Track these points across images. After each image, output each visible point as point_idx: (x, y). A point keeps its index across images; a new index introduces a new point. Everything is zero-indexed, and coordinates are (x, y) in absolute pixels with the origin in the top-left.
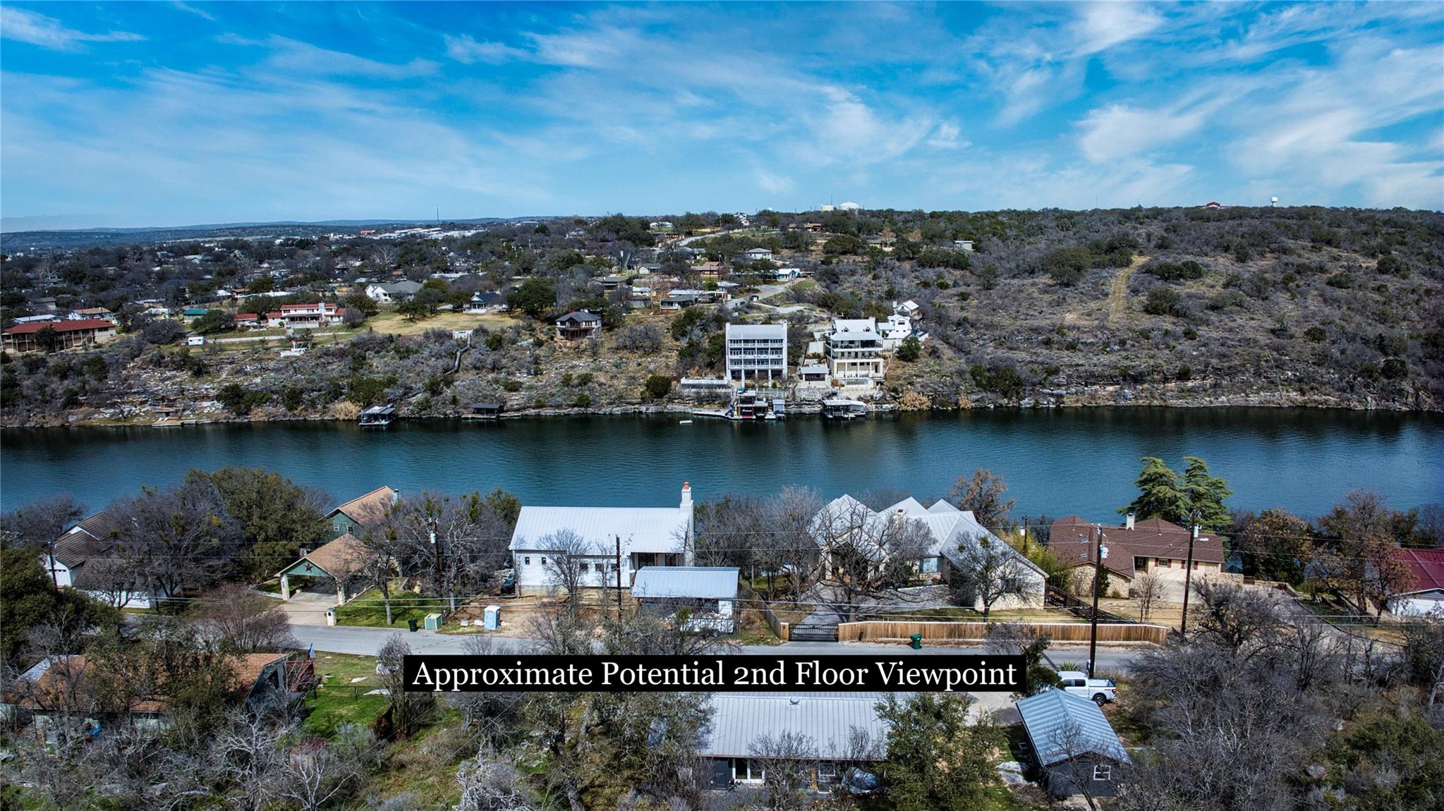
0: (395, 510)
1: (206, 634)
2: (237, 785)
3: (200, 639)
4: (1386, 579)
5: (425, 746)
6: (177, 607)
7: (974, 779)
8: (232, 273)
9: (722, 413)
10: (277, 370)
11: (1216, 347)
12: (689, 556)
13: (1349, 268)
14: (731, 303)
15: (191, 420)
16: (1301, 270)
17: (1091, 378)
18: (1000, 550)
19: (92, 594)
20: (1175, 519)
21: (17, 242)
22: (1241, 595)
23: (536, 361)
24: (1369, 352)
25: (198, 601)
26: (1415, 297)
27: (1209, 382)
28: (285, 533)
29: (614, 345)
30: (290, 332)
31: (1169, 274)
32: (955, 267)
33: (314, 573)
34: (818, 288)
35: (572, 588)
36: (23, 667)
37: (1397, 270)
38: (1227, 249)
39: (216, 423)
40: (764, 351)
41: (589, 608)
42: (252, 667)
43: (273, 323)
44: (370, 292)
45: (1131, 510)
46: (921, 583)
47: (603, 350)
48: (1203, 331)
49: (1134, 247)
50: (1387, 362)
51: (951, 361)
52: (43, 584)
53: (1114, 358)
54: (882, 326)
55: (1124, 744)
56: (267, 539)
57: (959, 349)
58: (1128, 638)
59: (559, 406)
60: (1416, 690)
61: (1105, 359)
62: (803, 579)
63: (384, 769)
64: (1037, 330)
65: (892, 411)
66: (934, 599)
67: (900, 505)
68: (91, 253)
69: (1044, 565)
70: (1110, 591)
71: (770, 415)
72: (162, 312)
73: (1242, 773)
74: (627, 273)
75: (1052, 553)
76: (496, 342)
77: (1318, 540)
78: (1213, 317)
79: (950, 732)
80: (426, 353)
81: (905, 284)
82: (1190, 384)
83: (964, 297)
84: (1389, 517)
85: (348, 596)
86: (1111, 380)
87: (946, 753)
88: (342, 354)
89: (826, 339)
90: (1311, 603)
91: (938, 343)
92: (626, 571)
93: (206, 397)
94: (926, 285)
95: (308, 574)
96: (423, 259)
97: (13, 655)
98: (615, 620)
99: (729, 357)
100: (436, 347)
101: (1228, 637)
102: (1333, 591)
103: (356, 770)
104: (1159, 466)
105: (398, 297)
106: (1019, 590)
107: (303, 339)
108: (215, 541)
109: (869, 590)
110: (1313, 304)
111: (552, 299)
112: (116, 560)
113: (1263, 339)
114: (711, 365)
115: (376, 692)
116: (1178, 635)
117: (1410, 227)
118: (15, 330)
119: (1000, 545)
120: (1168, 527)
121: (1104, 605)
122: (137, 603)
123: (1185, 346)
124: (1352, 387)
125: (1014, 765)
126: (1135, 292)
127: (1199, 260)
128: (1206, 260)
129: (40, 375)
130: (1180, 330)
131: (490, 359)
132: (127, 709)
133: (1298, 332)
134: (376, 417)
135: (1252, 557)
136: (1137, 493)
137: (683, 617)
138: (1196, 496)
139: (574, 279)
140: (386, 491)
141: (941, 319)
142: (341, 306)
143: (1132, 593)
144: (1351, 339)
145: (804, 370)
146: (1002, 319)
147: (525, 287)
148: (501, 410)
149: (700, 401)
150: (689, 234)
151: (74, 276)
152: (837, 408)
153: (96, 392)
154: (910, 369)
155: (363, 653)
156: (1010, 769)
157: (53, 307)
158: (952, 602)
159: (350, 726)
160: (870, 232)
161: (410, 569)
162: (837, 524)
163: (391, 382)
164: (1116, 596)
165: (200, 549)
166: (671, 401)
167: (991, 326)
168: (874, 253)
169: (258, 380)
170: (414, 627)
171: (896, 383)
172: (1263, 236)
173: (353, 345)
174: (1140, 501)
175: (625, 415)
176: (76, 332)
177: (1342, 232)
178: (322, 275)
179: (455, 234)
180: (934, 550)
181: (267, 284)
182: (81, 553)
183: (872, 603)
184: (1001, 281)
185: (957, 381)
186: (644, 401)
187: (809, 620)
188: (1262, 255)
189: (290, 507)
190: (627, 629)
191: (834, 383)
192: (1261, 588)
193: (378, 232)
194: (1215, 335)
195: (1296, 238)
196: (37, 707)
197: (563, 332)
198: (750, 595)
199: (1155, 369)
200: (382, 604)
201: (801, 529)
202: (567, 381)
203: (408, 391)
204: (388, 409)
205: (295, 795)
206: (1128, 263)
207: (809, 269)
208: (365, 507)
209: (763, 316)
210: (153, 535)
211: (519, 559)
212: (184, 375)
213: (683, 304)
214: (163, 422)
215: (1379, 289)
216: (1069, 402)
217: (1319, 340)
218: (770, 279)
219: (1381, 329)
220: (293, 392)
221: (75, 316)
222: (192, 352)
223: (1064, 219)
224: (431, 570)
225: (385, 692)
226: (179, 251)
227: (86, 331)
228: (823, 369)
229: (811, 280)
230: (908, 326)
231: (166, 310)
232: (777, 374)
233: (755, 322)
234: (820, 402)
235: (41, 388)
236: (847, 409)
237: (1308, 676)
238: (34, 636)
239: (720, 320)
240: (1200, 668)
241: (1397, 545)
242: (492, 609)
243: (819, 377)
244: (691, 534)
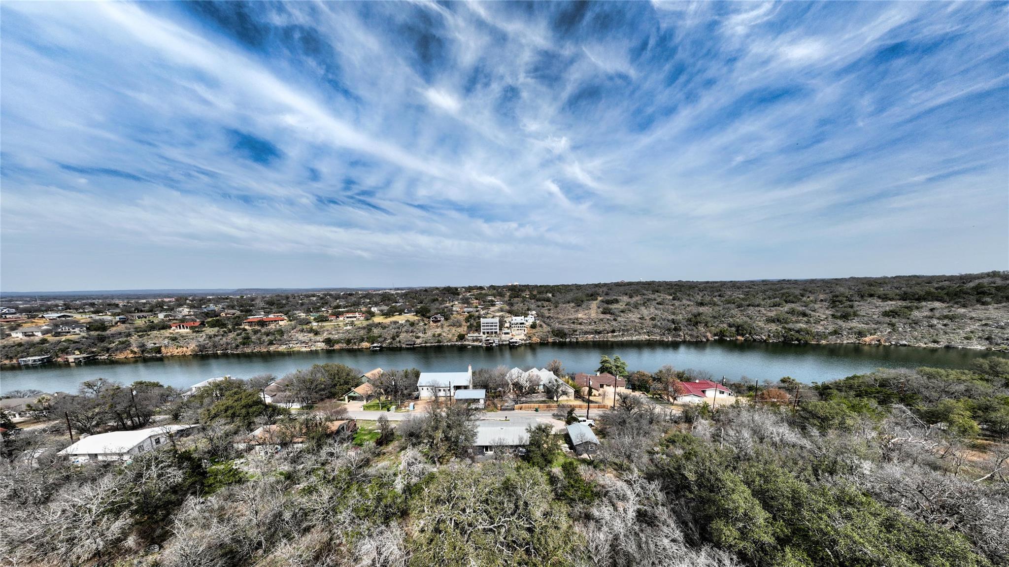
0: (382, 375)
1: (320, 415)
2: (329, 463)
3: (318, 418)
4: (675, 391)
5: (390, 448)
6: (310, 407)
7: (554, 450)
8: (327, 303)
9: (480, 344)
10: (343, 333)
11: (623, 323)
12: (471, 386)
13: (663, 299)
14: (482, 312)
15: (314, 348)
16: (649, 300)
17: (586, 333)
18: (561, 383)
19: (279, 405)
20: (611, 373)
21: (248, 292)
22: (631, 396)
23: (425, 329)
24: (669, 324)
25: (317, 405)
26: (684, 307)
27: (621, 333)
28: (346, 383)
29: (448, 324)
30: (347, 322)
31: (608, 302)
32: (547, 301)
33: (356, 395)
34: (507, 308)
35: (436, 397)
36: (252, 430)
37: (679, 299)
38: (626, 294)
39: (323, 349)
40: (492, 326)
41: (441, 403)
42: (335, 426)
43: (341, 319)
44: (373, 309)
45: (598, 370)
46: (538, 393)
47: (445, 326)
48: (619, 319)
49: (598, 295)
50: (675, 327)
51: (546, 328)
52: (260, 402)
53: (593, 327)
54: (526, 318)
55: (598, 439)
56: (340, 385)
57: (548, 325)
58: (599, 408)
59: (432, 343)
60: (687, 425)
61: (590, 327)
62: (504, 392)
63: (378, 455)
64: (570, 319)
65: (529, 343)
66: (542, 397)
67: (532, 370)
68: (276, 296)
69: (574, 387)
70: (593, 394)
71: (494, 345)
72: (303, 315)
73: (633, 449)
74: (452, 304)
75: (576, 383)
76: (412, 324)
77: (654, 379)
78: (622, 314)
79: (547, 436)
80: (391, 328)
81: (532, 306)
82: (615, 334)
83: (549, 310)
84: (676, 372)
85: (367, 401)
86: (592, 333)
87: (546, 442)
88: (364, 328)
89: (510, 323)
90: (652, 398)
91: (542, 323)
92: (452, 391)
93: (319, 341)
94: (538, 306)
95: (354, 395)
96: (389, 300)
97: (248, 427)
98: (449, 406)
99: (482, 328)
100: (394, 326)
101: (628, 408)
102: (659, 394)
103: (370, 456)
104: (607, 358)
105: (381, 311)
106: (566, 394)
107: (351, 323)
108: (323, 386)
109: (523, 395)
110: (652, 310)
111: (429, 311)
112: (288, 393)
113: (637, 321)
114: (477, 330)
115: (376, 431)
116: (613, 408)
117: (683, 286)
118: (248, 320)
119: (561, 381)
120: (609, 375)
121: (591, 398)
122: (295, 407)
123: (614, 323)
124: (664, 334)
125: (566, 445)
126: (599, 308)
127: (618, 298)
128: (620, 298)
129: (258, 335)
130: (612, 318)
131: (411, 329)
132: (291, 441)
133: (648, 318)
134: (375, 347)
135: (634, 384)
136: (600, 366)
137: (469, 404)
138: (617, 367)
139: (436, 305)
140: (379, 369)
141: (543, 316)
142: (363, 313)
143: (599, 395)
144: (664, 320)
145: (504, 332)
146: (560, 316)
147: (421, 308)
148: (414, 344)
149: (474, 341)
150: (470, 292)
151: (271, 303)
152: (513, 342)
153: (280, 340)
154: (534, 331)
155: (372, 419)
156: (565, 447)
157: (263, 313)
158: (547, 398)
159: (368, 442)
160: (522, 291)
161: (387, 393)
162: (514, 376)
163: (380, 336)
164: (595, 395)
165: (318, 389)
166: (465, 341)
167: (557, 318)
168: (524, 297)
169: (336, 336)
170: (388, 410)
171: (530, 335)
172: (637, 290)
173: (368, 325)
174: (601, 368)
175: (451, 345)
176: (272, 321)
177: (661, 288)
178: (356, 304)
179: (399, 292)
180: (542, 383)
181: (338, 307)
182: (275, 391)
183: (524, 399)
184: (560, 305)
185: (548, 334)
186: (457, 341)
187: (506, 404)
188: (637, 296)
189: (348, 375)
190: (453, 408)
191: (512, 335)
192: (637, 394)
193: (374, 291)
194: (622, 320)
195: (647, 291)
196: (257, 443)
197: (433, 321)
198: (489, 397)
199: (605, 330)
200: (378, 403)
201: (503, 378)
202: (434, 335)
203: (385, 339)
204: (379, 345)
205: (349, 465)
206: (597, 299)
207: (505, 302)
208: (372, 374)
209: (491, 316)
210: (301, 385)
211: (420, 388)
212: (311, 335)
213: (468, 313)
214: (304, 349)
215: (673, 305)
216: (580, 340)
217: (654, 321)
218: (493, 305)
219: (673, 317)
220: (348, 339)
221: (271, 316)
222: (314, 328)
223: (578, 287)
224: (393, 393)
225: (379, 431)
226: (308, 296)
227: (275, 321)
228: (509, 331)
229: (505, 305)
230: (533, 318)
231: (304, 315)
232: (496, 333)
233: (489, 318)
234: (508, 341)
235: (259, 339)
236: (516, 342)
237: (652, 420)
238: (257, 420)
239: (479, 317)
240: (619, 418)
241: (679, 381)
242: (412, 404)
243: (508, 333)
244: (471, 380)
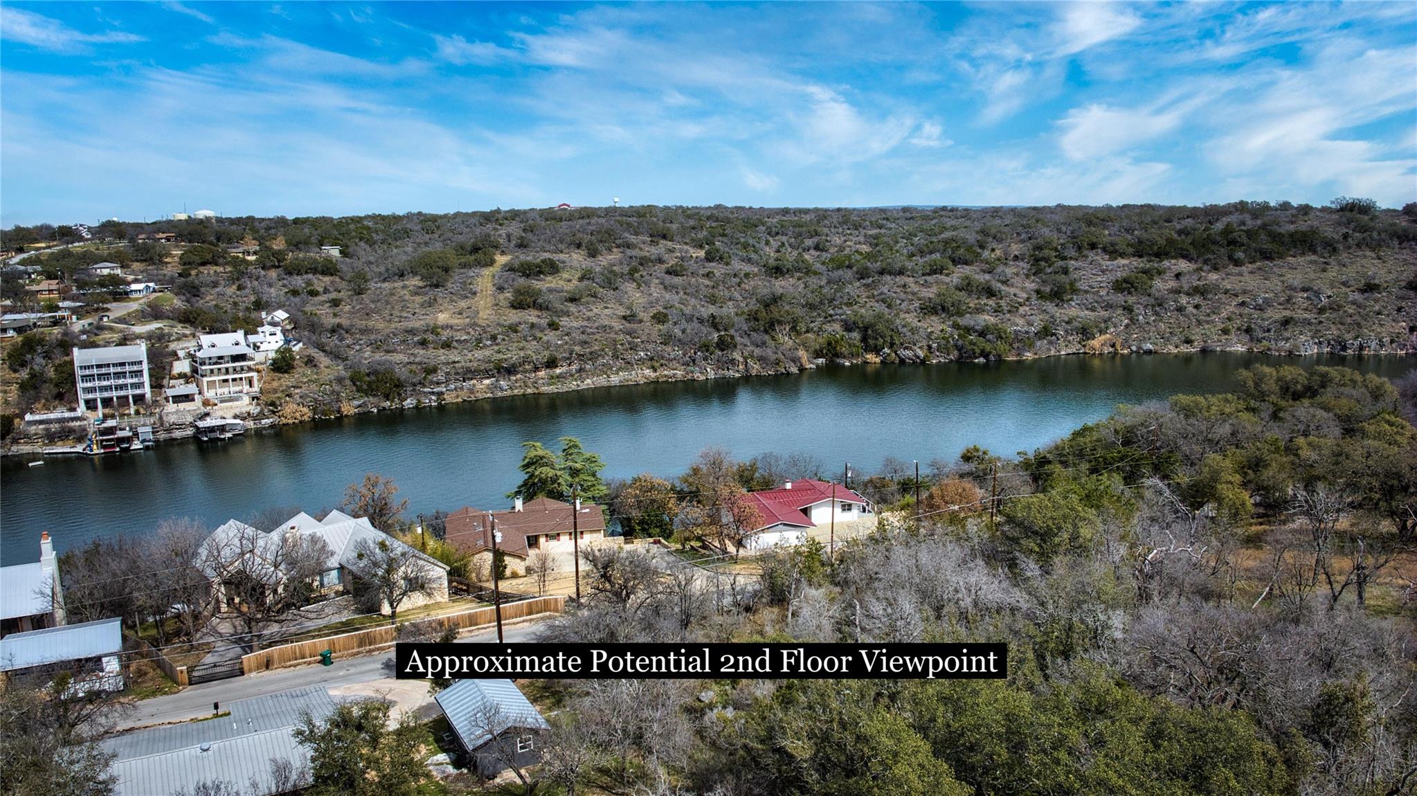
4: (739, 521)
7: (405, 781)
9: (79, 449)
11: (577, 336)
12: (60, 614)
13: (682, 259)
14: (78, 325)
16: (643, 262)
17: (469, 374)
18: (399, 551)
20: (559, 496)
22: (623, 555)
24: (705, 330)
26: (737, 280)
27: (574, 367)
31: (530, 271)
32: (324, 273)
34: (178, 303)
37: (721, 258)
38: (579, 246)
40: (123, 375)
45: (518, 493)
46: (324, 598)
48: (564, 322)
49: (496, 247)
50: (720, 337)
51: (329, 369)
53: (487, 353)
54: (252, 338)
55: (541, 712)
57: (336, 356)
58: (530, 613)
60: (776, 610)
61: (479, 354)
62: (196, 616)
64: (411, 332)
65: (272, 426)
66: (339, 612)
67: (291, 523)
69: (444, 558)
70: (508, 572)
71: (137, 445)
73: (647, 713)
75: (450, 545)
77: (681, 496)
78: (572, 308)
79: (374, 742)
81: (273, 293)
82: (558, 371)
83: (335, 303)
84: (735, 468)
86: (487, 374)
87: (372, 763)
89: (191, 356)
90: (682, 552)
91: (313, 352)
94: (295, 293)
99: (80, 385)
101: (617, 594)
102: (699, 539)
104: (539, 449)
106: (422, 587)
109: (269, 615)
110: (656, 291)
113: (617, 325)
114: (60, 397)
116: (574, 601)
117: (728, 221)
119: (398, 546)
120: (553, 504)
121: (504, 586)
123: (550, 336)
124: (694, 361)
125: (442, 757)
126: (501, 289)
127: (556, 257)
128: (562, 256)
130: (544, 322)
133: (645, 316)
135: (629, 520)
136: (521, 477)
137: (62, 683)
138: (574, 473)
141: (314, 327)
143: (529, 571)
144: (690, 319)
145: (170, 392)
146: (376, 322)
149: (51, 438)
150: (20, 250)
152: (212, 429)
154: (286, 380)
156: (439, 763)
158: (358, 611)
160: (230, 241)
162: (226, 553)
164: (515, 575)
166: (15, 441)
167: (365, 331)
168: (236, 262)
171: (273, 397)
172: (609, 233)
174: (525, 484)
177: (674, 226)
180: (333, 562)
183: (275, 628)
184: (372, 285)
185: (337, 388)
187: (209, 659)
188: (610, 250)
191: (206, 403)
192: (640, 546)
194: (575, 324)
195: (636, 234)
198: (138, 645)
199: (526, 360)
201: (186, 564)
206: (492, 263)
207: (166, 283)
209: (116, 337)
213: (19, 330)
215: (708, 275)
216: (449, 398)
217: (663, 323)
218: (123, 296)
219: (712, 309)
223: (430, 223)
228: (191, 389)
229: (168, 294)
230: (280, 336)
232: (139, 399)
233: (107, 344)
234: (192, 425)
236: (222, 429)
237: (688, 616)
239: (66, 345)
240: (597, 628)
241: (744, 491)
243: (188, 398)
244: (58, 589)
